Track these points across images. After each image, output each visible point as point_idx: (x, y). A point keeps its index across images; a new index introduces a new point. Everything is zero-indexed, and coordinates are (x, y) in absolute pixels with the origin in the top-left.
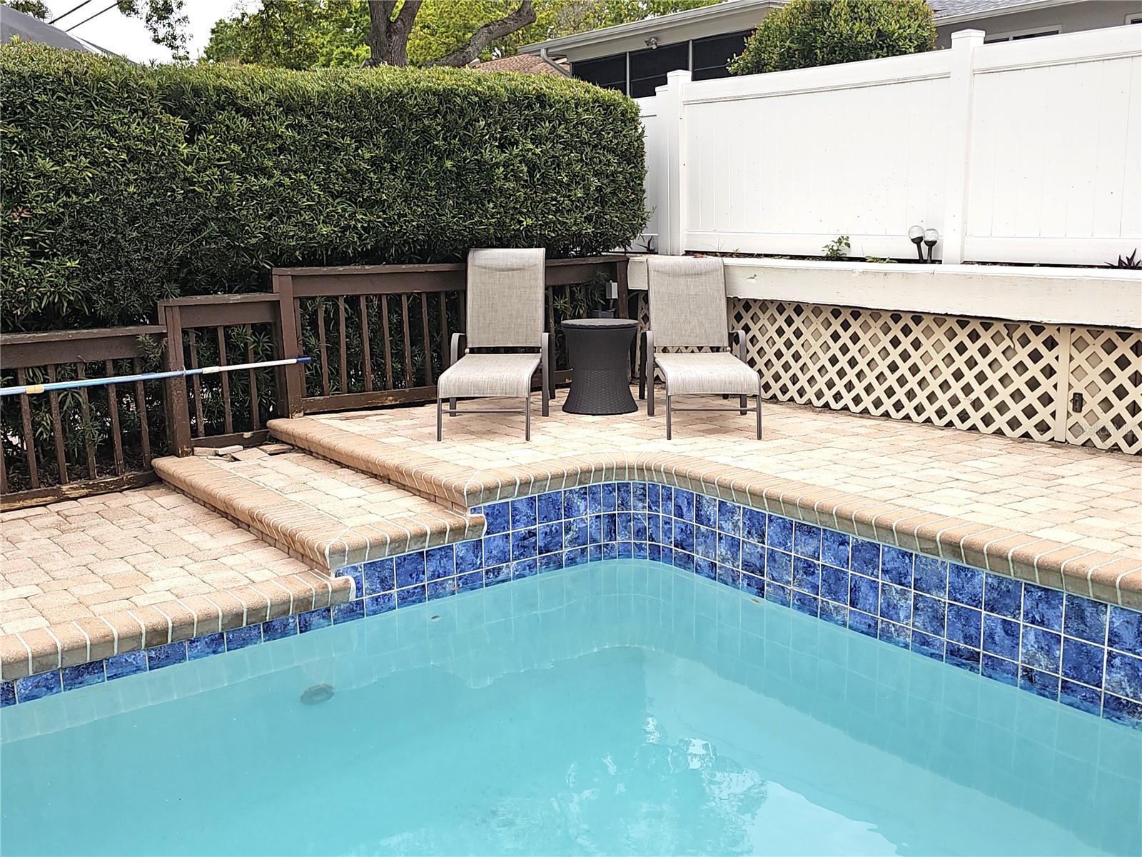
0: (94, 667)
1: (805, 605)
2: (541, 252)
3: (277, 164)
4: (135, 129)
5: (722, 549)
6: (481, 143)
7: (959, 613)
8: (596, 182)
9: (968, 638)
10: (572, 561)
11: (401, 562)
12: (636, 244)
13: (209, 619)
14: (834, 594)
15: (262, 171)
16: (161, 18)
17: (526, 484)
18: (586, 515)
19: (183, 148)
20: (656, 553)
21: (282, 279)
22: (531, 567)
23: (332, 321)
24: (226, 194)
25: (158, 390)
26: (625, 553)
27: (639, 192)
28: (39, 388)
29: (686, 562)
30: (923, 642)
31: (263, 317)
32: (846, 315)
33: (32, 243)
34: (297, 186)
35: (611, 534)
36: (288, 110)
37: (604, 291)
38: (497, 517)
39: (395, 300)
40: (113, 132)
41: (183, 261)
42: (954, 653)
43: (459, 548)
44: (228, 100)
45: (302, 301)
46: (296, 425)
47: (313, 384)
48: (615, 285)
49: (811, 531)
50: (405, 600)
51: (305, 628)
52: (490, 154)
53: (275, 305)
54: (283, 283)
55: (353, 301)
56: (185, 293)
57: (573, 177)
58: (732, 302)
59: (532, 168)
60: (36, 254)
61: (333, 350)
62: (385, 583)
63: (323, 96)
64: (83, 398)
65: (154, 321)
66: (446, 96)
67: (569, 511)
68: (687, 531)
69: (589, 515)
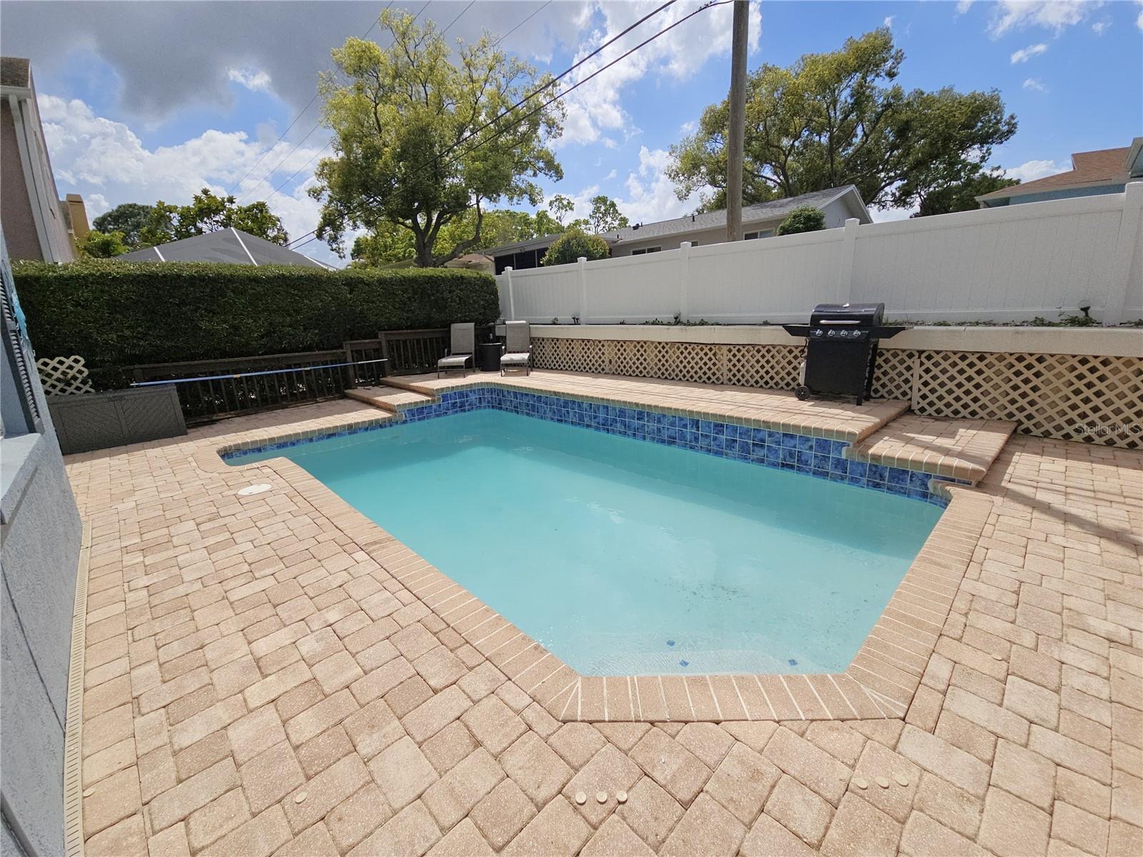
0: (333, 435)
1: (528, 414)
2: (473, 324)
3: (378, 300)
4: (333, 290)
5: (508, 403)
6: (443, 291)
7: (558, 410)
8: (482, 303)
9: (561, 416)
10: (469, 410)
11: (417, 410)
12: (498, 322)
13: (364, 422)
14: (534, 411)
15: (373, 302)
16: (334, 241)
17: (453, 387)
18: (473, 397)
19: (348, 296)
20: (493, 407)
21: (381, 335)
22: (457, 412)
23: (398, 347)
24: (363, 309)
25: (345, 369)
26: (485, 407)
27: (497, 305)
28: (309, 369)
29: (501, 408)
30: (552, 419)
31: (377, 347)
32: (586, 342)
33: (304, 325)
34: (384, 306)
35: (480, 402)
36: (380, 284)
37: (488, 336)
38: (445, 398)
39: (418, 341)
40: (327, 292)
41: (350, 330)
42: (558, 420)
43: (434, 407)
44: (360, 281)
45: (389, 341)
46: (390, 379)
47: (394, 367)
48: (491, 335)
49: (527, 395)
50: (419, 419)
51: (391, 426)
52: (446, 295)
53: (380, 343)
54: (382, 336)
55: (405, 342)
56: (351, 340)
57: (474, 301)
58: (531, 338)
59: (460, 299)
60: (305, 329)
61: (400, 356)
62: (413, 415)
63: (391, 279)
64: (322, 371)
65: (342, 348)
66: (431, 278)
67: (467, 396)
68: (500, 400)
69: (474, 397)
